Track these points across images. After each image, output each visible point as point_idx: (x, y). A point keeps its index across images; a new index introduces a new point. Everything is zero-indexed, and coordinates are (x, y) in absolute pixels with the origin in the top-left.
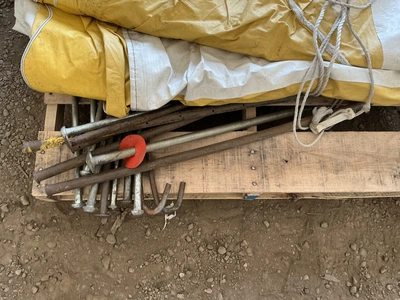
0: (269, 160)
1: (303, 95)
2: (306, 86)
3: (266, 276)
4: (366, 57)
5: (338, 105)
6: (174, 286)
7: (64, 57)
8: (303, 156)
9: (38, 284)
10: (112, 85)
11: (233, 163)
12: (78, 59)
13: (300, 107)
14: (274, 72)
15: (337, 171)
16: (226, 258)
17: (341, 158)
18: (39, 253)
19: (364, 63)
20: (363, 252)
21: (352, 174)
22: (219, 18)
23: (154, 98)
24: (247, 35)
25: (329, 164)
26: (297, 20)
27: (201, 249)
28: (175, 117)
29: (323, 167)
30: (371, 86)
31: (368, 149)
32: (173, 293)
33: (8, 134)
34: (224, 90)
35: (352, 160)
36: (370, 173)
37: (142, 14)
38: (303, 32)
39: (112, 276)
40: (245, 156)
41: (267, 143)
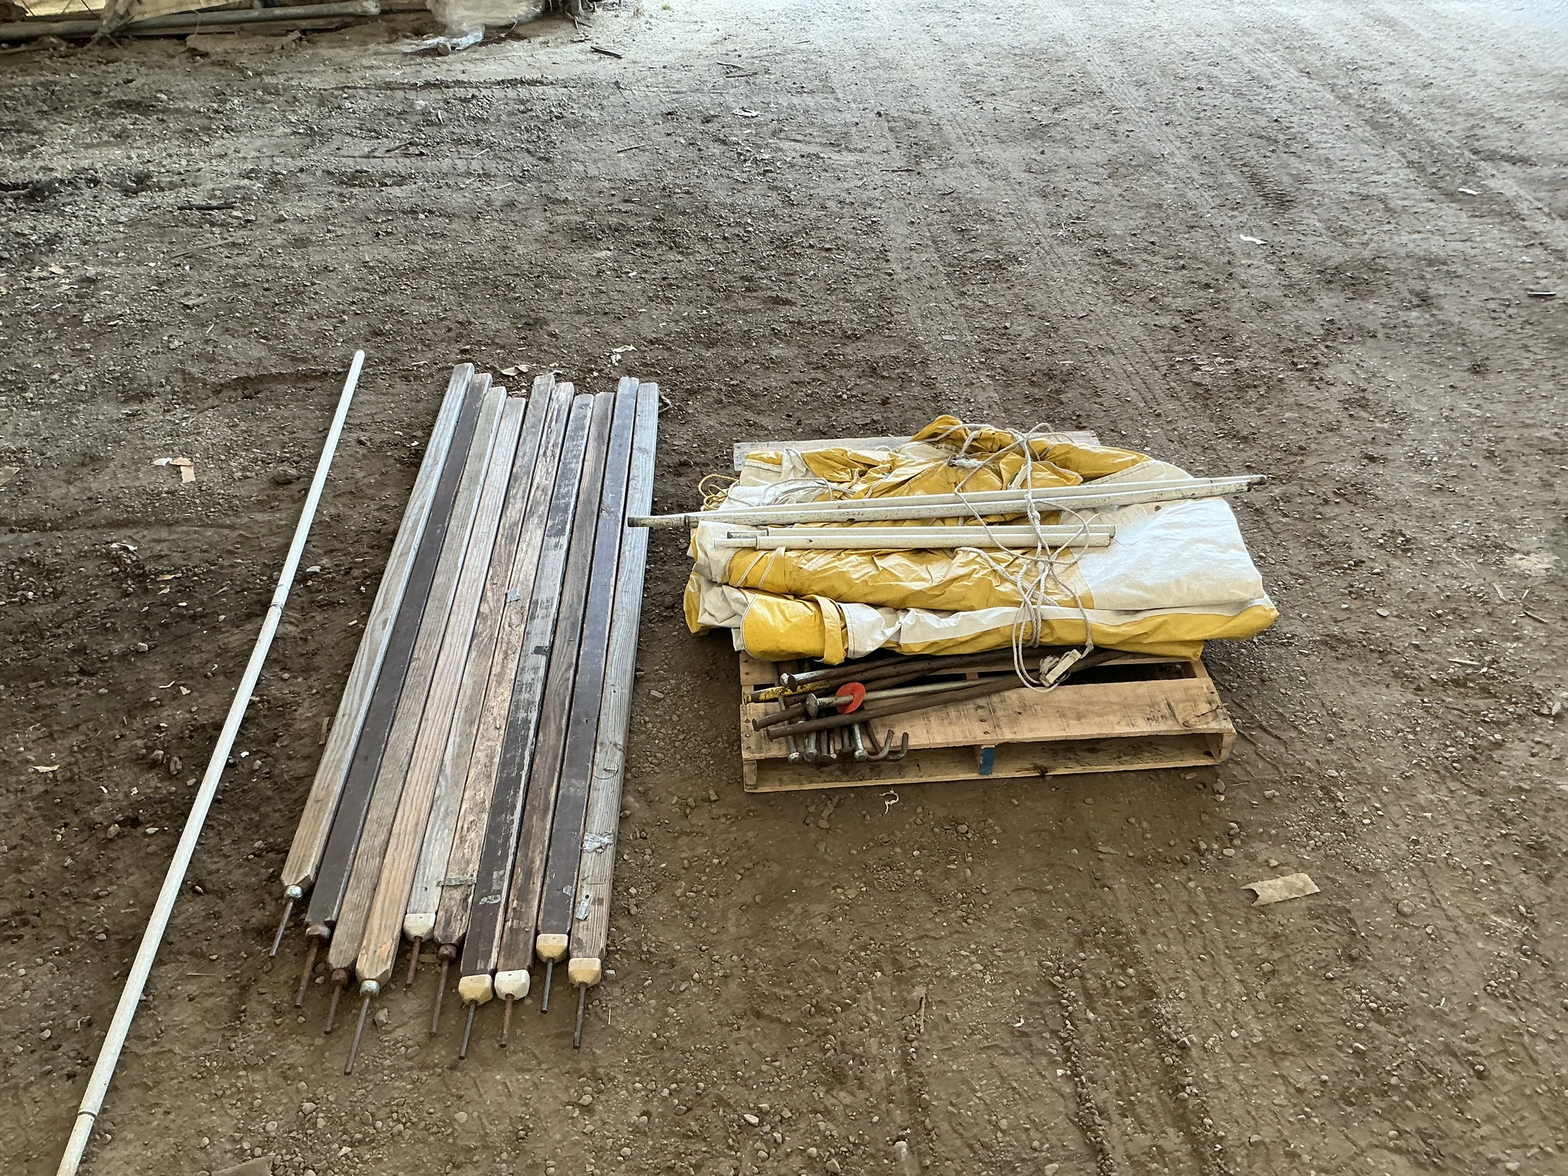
0: (1000, 713)
1: (1017, 638)
2: (1019, 628)
3: (1022, 851)
4: (1074, 597)
5: (1059, 650)
6: (909, 863)
7: (780, 617)
8: (1038, 708)
9: (741, 871)
10: (830, 631)
11: (959, 718)
12: (795, 616)
13: (1017, 647)
14: (985, 615)
15: (1079, 718)
16: (969, 836)
17: (1082, 708)
18: (739, 843)
19: (1074, 603)
20: (1145, 824)
21: (1097, 719)
22: (924, 580)
23: (869, 642)
24: (953, 588)
25: (1068, 713)
26: (1000, 576)
27: (936, 830)
28: (890, 670)
29: (1062, 715)
30: (1085, 621)
31: (1113, 698)
32: (908, 871)
33: (681, 737)
34: (937, 630)
35: (1096, 708)
36: (1118, 718)
37: (849, 582)
38: (1008, 584)
39: (830, 859)
40: (972, 711)
41: (995, 699)
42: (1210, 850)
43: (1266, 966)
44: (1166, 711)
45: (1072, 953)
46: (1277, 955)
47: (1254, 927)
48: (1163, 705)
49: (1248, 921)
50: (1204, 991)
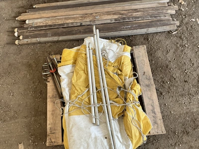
42: (31, 138)
43: (7, 142)
44: (53, 132)
45: (13, 110)
46: (8, 144)
47: (15, 142)
48: (54, 132)
49: (16, 141)
50: (4, 130)
